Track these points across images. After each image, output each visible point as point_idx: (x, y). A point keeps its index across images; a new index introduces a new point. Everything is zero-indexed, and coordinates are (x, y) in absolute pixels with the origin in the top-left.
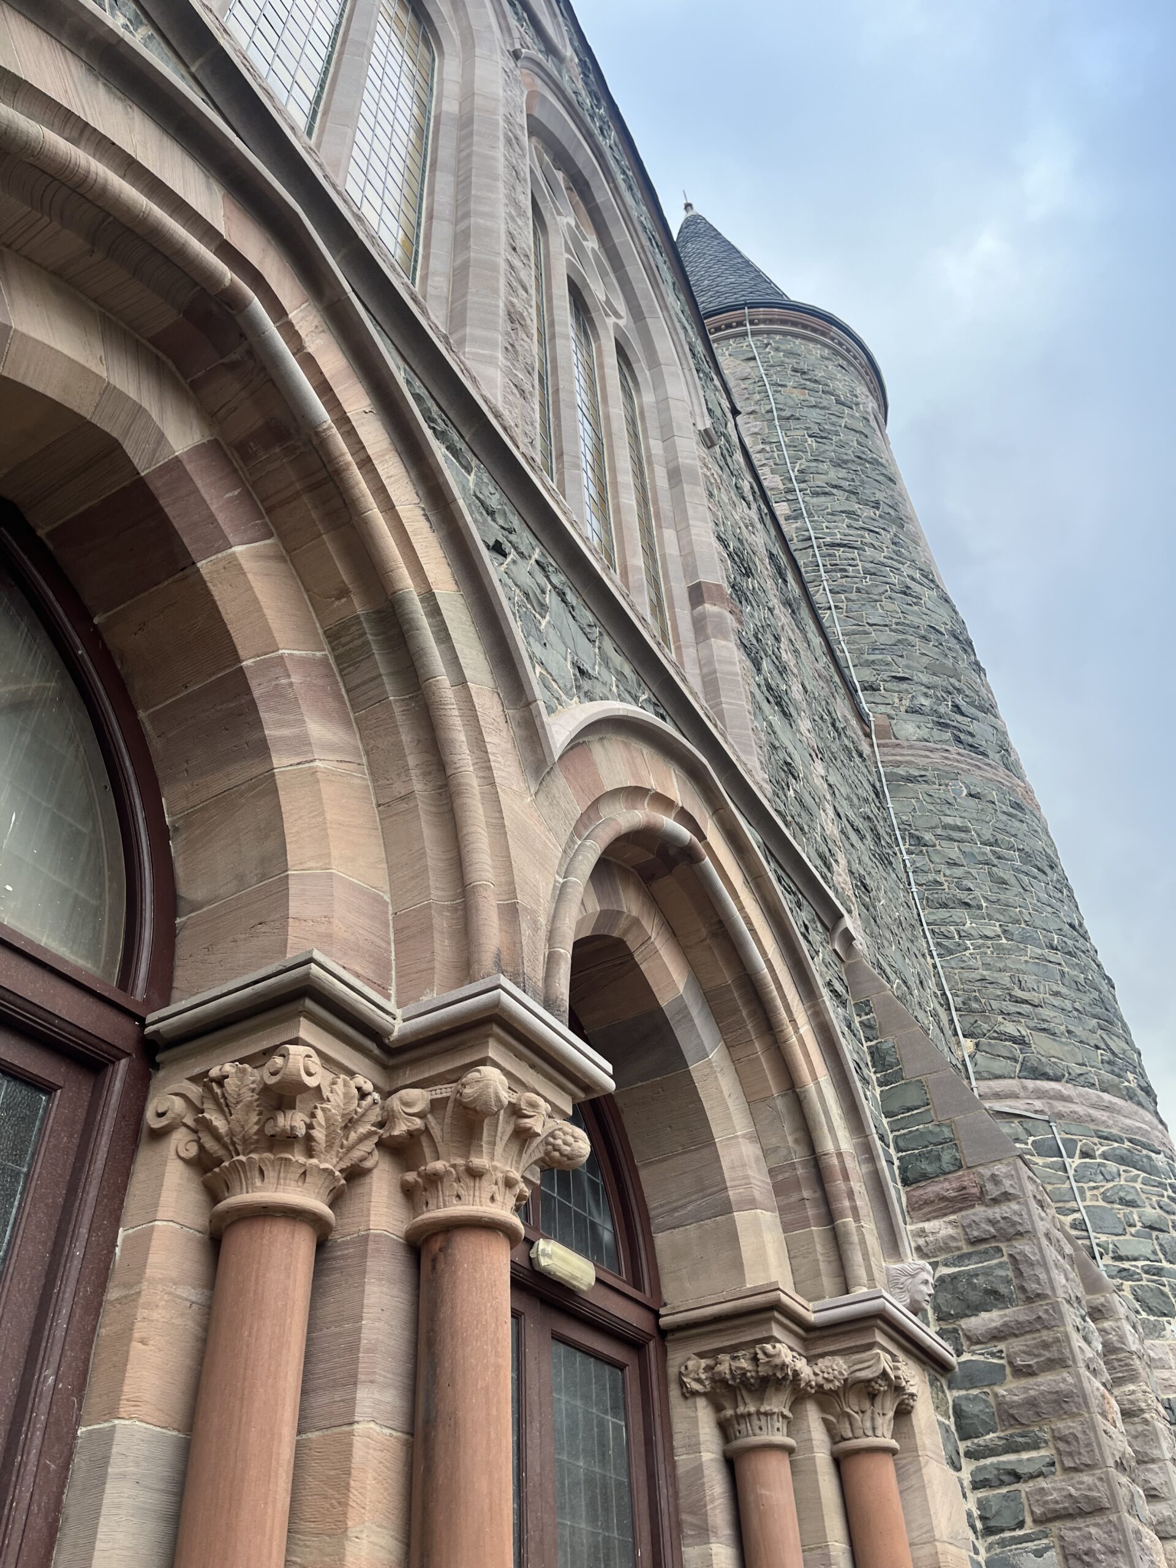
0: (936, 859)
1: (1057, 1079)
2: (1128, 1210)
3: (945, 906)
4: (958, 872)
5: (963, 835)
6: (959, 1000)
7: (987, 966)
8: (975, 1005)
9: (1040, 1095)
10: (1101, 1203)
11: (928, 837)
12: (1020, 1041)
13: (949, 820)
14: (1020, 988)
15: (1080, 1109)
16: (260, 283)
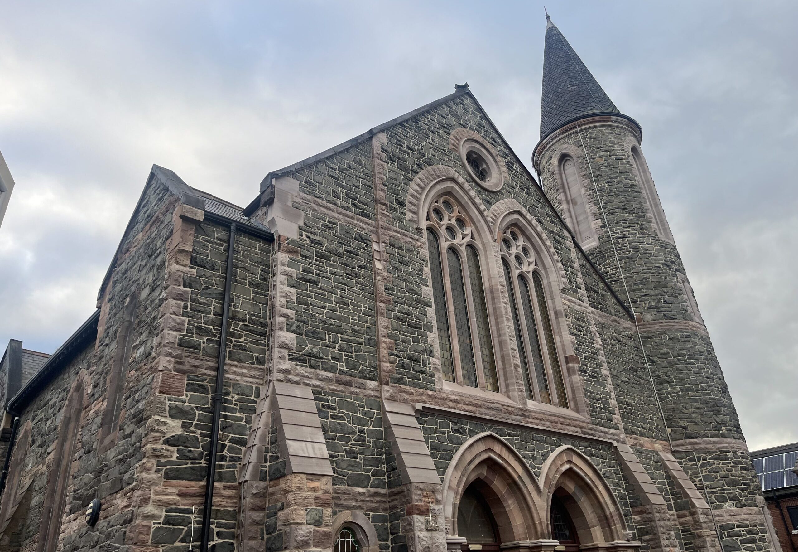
0: (658, 367)
1: (696, 438)
2: (715, 474)
3: (662, 383)
4: (665, 370)
5: (667, 356)
6: (666, 416)
7: (675, 403)
8: (671, 417)
9: (691, 444)
10: (708, 473)
11: (655, 359)
12: (685, 428)
13: (662, 351)
14: (686, 409)
15: (702, 446)
16: (490, 450)
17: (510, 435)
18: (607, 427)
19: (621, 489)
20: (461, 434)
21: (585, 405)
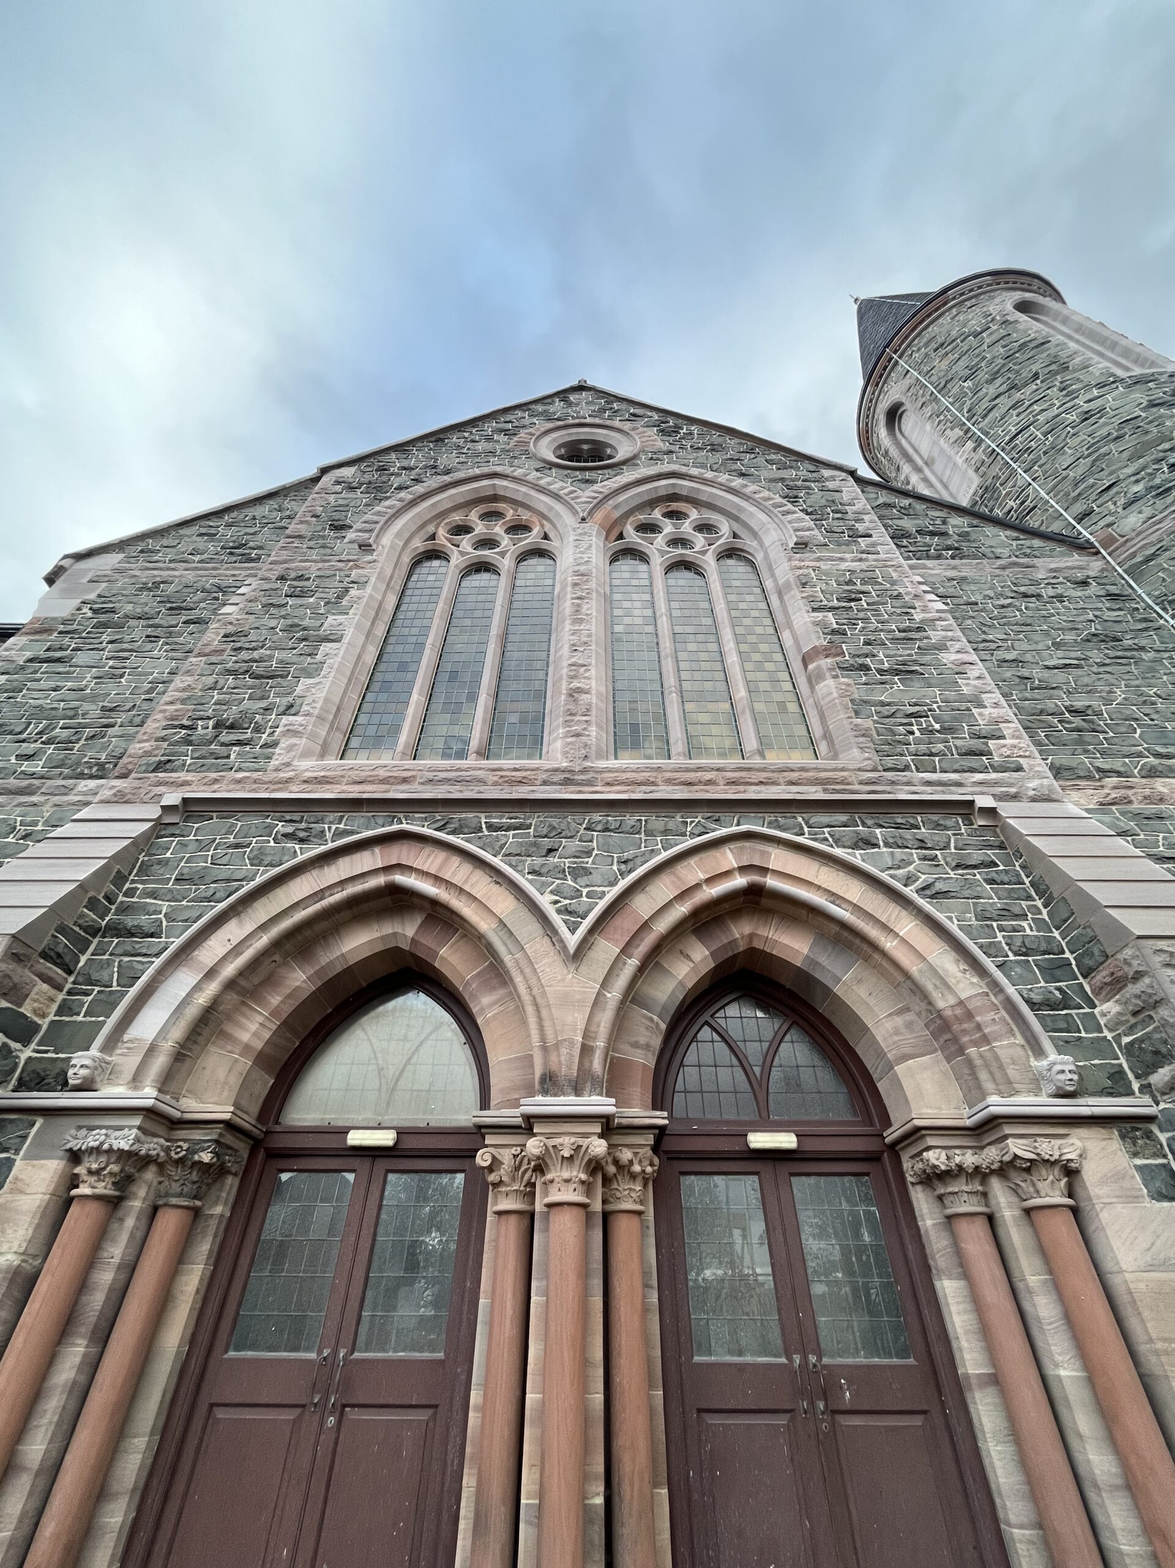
16: (399, 867)
17: (491, 827)
18: (956, 771)
19: (1025, 924)
20: (302, 841)
21: (851, 734)
